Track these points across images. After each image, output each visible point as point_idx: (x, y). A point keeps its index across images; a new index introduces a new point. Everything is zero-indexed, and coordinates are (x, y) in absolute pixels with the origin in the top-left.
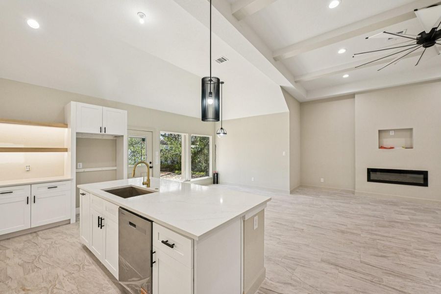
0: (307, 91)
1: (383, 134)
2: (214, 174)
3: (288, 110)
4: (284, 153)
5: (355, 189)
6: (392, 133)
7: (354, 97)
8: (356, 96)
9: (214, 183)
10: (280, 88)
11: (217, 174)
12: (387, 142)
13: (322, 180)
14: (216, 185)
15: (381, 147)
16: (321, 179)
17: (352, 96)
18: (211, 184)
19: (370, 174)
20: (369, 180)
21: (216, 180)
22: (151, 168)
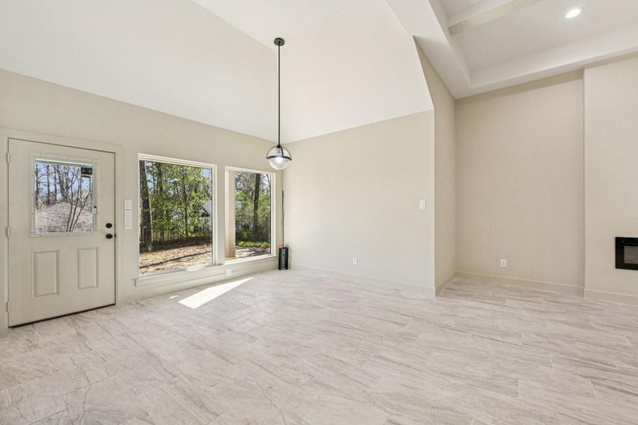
2: (280, 250)
3: (432, 107)
4: (422, 203)
5: (583, 283)
7: (582, 77)
8: (586, 72)
9: (280, 268)
11: (287, 249)
13: (504, 263)
14: (283, 272)
16: (502, 260)
18: (274, 269)
19: (623, 249)
20: (621, 264)
21: (283, 261)
22: (109, 236)
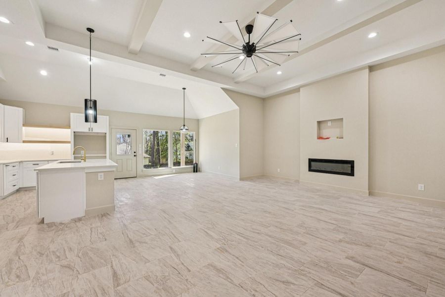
0: (264, 88)
1: (323, 125)
2: (194, 164)
3: (238, 108)
4: (236, 145)
5: (300, 178)
6: (329, 124)
7: (299, 91)
8: (301, 89)
9: (194, 172)
10: (222, 90)
11: (196, 164)
12: (325, 133)
14: (196, 173)
15: (320, 138)
17: (297, 90)
19: (311, 164)
20: (310, 170)
21: (196, 169)
22: (135, 156)
